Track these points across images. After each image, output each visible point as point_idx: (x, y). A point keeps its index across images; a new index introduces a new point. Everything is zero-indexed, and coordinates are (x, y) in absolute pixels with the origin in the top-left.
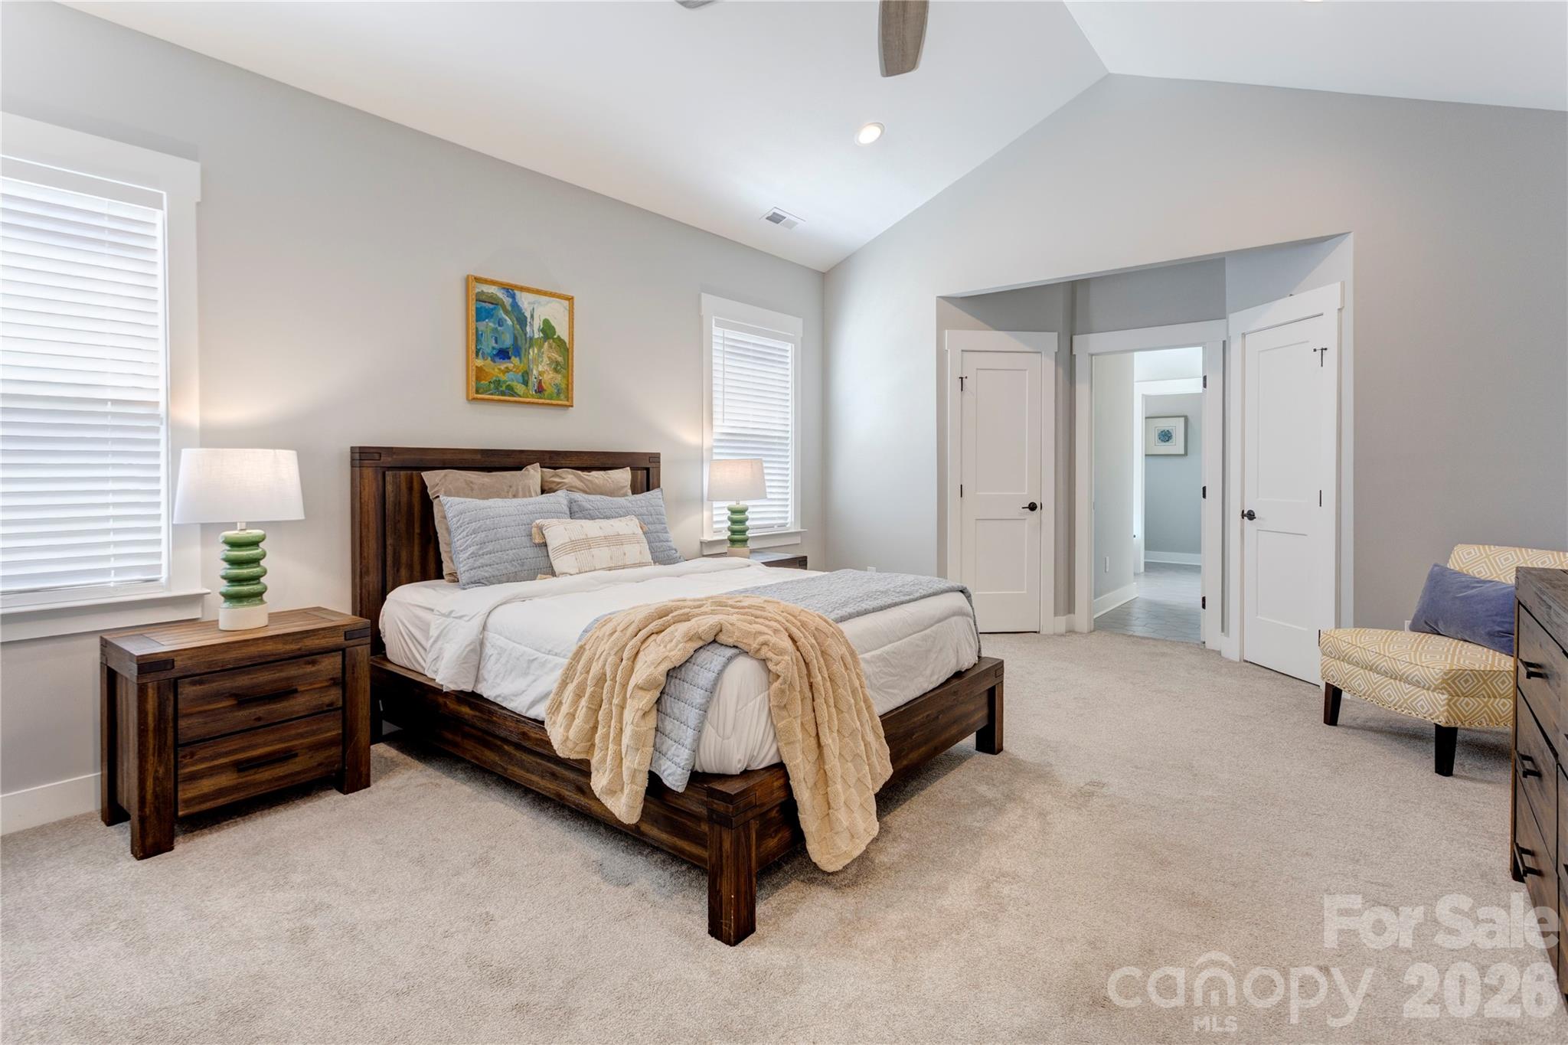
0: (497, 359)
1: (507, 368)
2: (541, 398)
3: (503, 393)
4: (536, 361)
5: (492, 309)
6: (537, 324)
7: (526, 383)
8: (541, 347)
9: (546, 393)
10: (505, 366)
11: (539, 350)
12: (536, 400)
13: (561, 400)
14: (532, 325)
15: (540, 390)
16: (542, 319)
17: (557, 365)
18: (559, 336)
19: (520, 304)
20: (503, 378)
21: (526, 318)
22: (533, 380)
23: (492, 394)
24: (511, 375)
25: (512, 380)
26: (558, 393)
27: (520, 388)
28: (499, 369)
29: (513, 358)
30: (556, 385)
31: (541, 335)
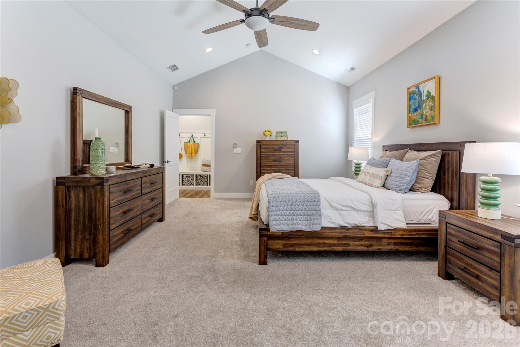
0: (414, 112)
1: (417, 114)
2: (426, 123)
3: (416, 124)
4: (425, 109)
5: (413, 96)
6: (425, 94)
7: (422, 118)
8: (426, 102)
9: (428, 120)
10: (416, 114)
11: (426, 104)
12: (426, 124)
13: (433, 122)
14: (423, 95)
15: (426, 119)
16: (427, 91)
17: (432, 107)
18: (432, 95)
19: (420, 89)
20: (416, 118)
21: (422, 93)
22: (424, 116)
23: (413, 125)
24: (418, 117)
25: (418, 118)
26: (432, 119)
27: (420, 120)
28: (415, 116)
29: (418, 110)
30: (431, 116)
31: (426, 97)
